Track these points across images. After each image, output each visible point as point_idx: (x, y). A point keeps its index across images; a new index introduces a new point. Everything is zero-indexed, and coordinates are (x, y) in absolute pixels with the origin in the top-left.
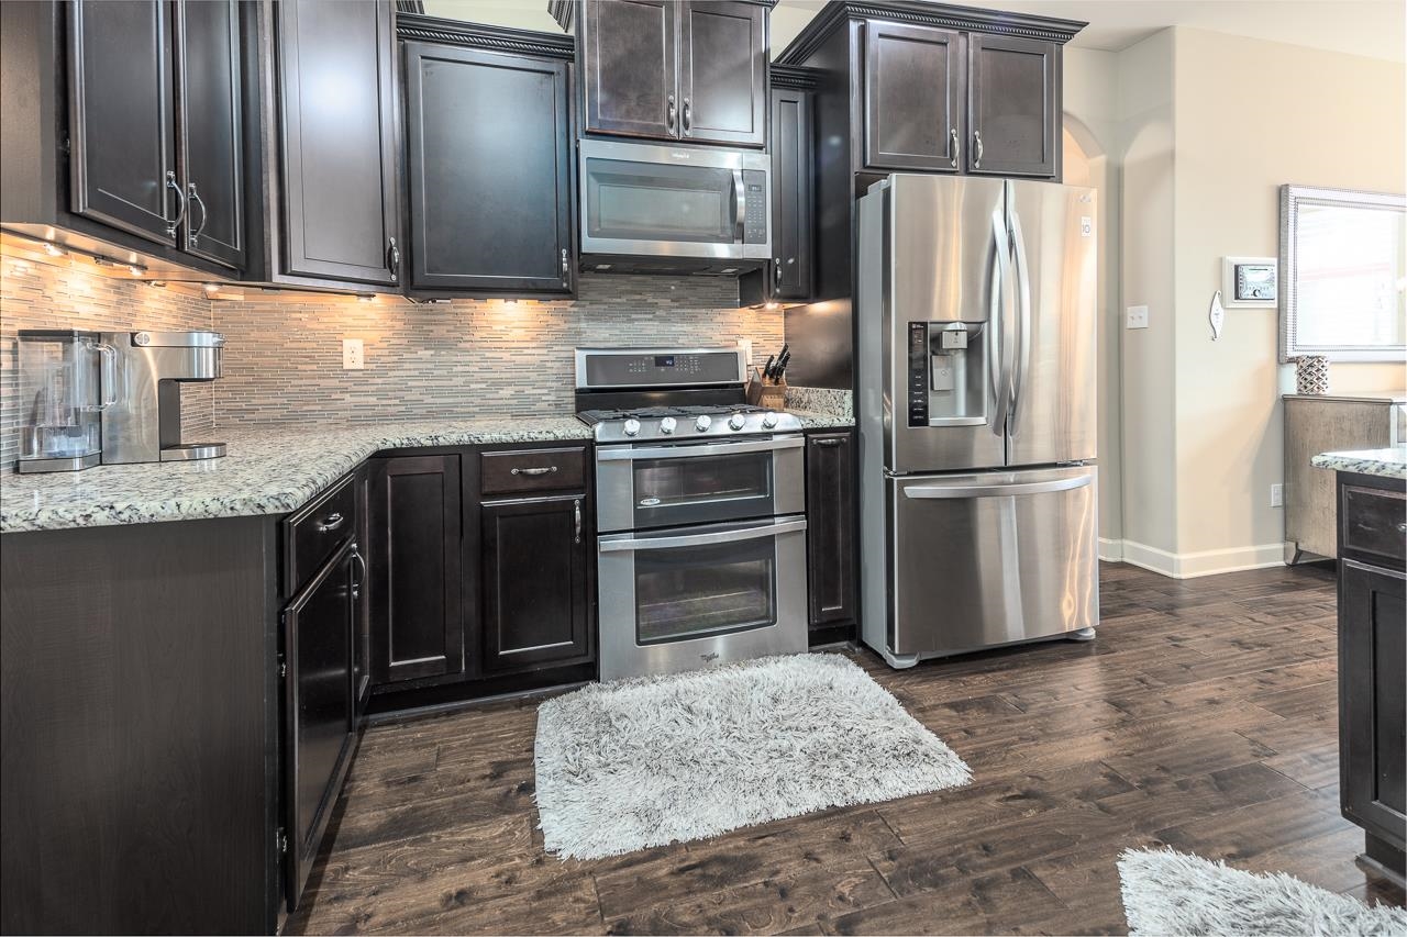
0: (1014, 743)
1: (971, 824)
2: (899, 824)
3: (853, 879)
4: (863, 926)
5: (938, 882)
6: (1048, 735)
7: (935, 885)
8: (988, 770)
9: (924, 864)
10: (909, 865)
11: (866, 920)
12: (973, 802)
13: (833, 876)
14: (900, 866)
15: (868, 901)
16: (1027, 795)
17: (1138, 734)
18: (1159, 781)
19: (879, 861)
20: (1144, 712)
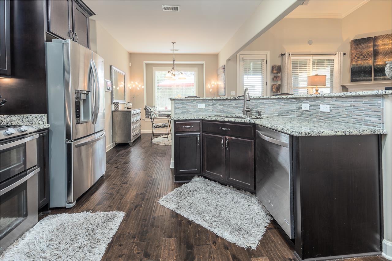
0: (121, 202)
1: (136, 219)
2: (126, 232)
3: (135, 249)
4: (149, 251)
5: (147, 232)
6: (124, 195)
7: (147, 233)
8: (124, 209)
9: (141, 232)
10: (139, 235)
11: (147, 250)
12: (131, 216)
13: (131, 253)
14: (138, 237)
15: (143, 247)
16: (136, 207)
17: (135, 185)
18: (147, 190)
19: (134, 241)
20: (130, 181)
